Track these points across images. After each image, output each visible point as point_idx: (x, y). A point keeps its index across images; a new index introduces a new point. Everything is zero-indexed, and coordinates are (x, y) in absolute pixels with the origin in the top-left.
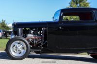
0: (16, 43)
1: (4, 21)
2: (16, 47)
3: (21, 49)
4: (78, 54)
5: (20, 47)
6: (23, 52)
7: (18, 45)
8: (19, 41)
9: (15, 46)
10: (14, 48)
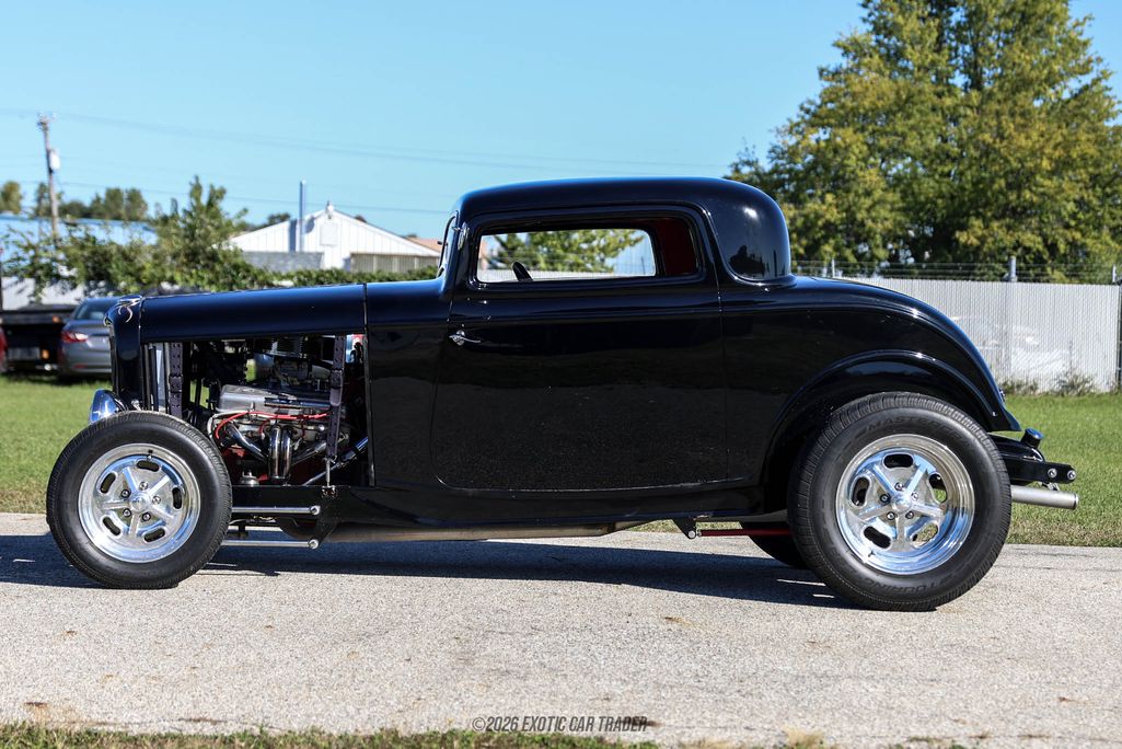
0: (119, 462)
1: (217, 195)
2: (126, 494)
3: (159, 509)
4: (612, 529)
5: (152, 493)
6: (178, 525)
7: (135, 478)
8: (142, 448)
9: (116, 487)
10: (112, 496)
